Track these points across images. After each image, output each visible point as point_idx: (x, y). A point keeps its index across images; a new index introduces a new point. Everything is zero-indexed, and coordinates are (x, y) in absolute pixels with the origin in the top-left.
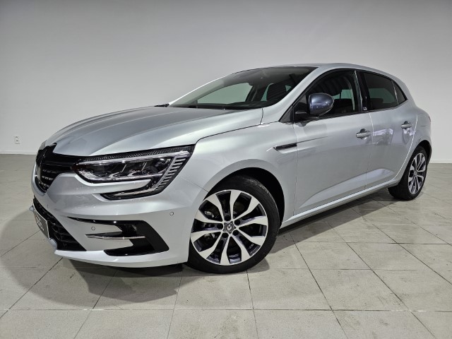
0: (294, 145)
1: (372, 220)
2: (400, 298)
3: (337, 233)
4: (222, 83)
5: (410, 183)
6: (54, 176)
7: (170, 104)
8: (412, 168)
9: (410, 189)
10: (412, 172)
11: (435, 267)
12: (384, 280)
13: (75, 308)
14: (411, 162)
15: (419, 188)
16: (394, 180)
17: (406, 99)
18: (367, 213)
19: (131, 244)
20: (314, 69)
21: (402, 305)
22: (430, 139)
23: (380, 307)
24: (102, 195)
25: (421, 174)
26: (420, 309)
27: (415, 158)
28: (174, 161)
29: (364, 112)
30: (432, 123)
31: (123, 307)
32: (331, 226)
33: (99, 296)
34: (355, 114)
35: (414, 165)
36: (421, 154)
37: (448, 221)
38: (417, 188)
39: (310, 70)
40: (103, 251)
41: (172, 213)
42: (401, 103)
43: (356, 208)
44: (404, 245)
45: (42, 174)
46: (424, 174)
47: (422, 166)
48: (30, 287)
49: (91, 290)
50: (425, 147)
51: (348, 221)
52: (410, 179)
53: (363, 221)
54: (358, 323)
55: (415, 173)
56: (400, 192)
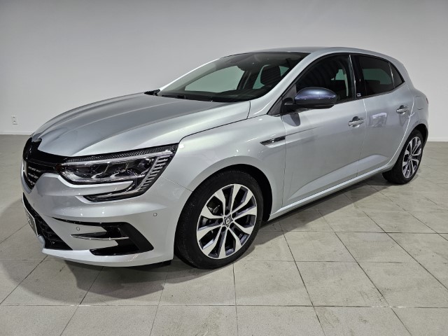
0: (282, 138)
1: (363, 207)
2: (381, 293)
3: (326, 221)
4: (214, 66)
5: (404, 167)
6: (39, 175)
7: (161, 89)
8: (407, 152)
9: (404, 174)
10: (407, 156)
11: (420, 258)
12: (368, 273)
13: (63, 304)
14: (406, 146)
15: (414, 171)
16: (387, 166)
17: (403, 81)
18: (359, 199)
19: (116, 244)
20: (307, 54)
21: (382, 300)
22: (427, 123)
23: (361, 302)
24: (85, 196)
25: (416, 157)
26: (401, 305)
27: (411, 143)
28: (157, 161)
29: (358, 98)
30: (429, 105)
31: (110, 303)
32: (322, 215)
33: (86, 292)
34: (348, 101)
35: (409, 149)
36: (416, 138)
37: (439, 207)
38: (411, 172)
39: (303, 56)
40: (88, 251)
41: (155, 214)
42: (397, 86)
43: (348, 194)
44: (393, 235)
45: (28, 171)
46: (419, 158)
47: (418, 149)
48: (21, 281)
49: (79, 286)
50: (421, 131)
51: (338, 209)
52: (404, 164)
53: (354, 208)
54: (338, 320)
55: (410, 157)
56: (394, 177)
